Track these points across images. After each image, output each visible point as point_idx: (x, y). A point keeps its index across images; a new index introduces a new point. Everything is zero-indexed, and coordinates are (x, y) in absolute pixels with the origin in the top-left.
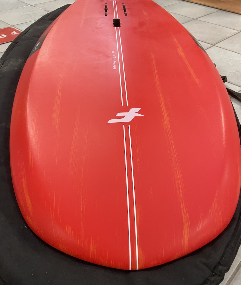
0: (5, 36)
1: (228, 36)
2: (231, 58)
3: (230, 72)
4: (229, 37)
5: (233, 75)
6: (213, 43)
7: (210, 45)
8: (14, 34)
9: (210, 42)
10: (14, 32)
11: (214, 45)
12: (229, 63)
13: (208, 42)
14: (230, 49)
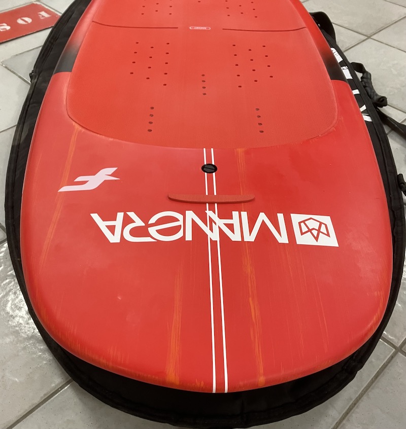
0: (29, 20)
1: (394, 19)
2: (396, 62)
3: (392, 87)
4: (396, 22)
5: (396, 91)
6: (369, 33)
7: (363, 38)
8: (43, 16)
9: (364, 32)
10: (43, 13)
11: (369, 37)
12: (392, 69)
13: (360, 31)
14: (395, 44)
